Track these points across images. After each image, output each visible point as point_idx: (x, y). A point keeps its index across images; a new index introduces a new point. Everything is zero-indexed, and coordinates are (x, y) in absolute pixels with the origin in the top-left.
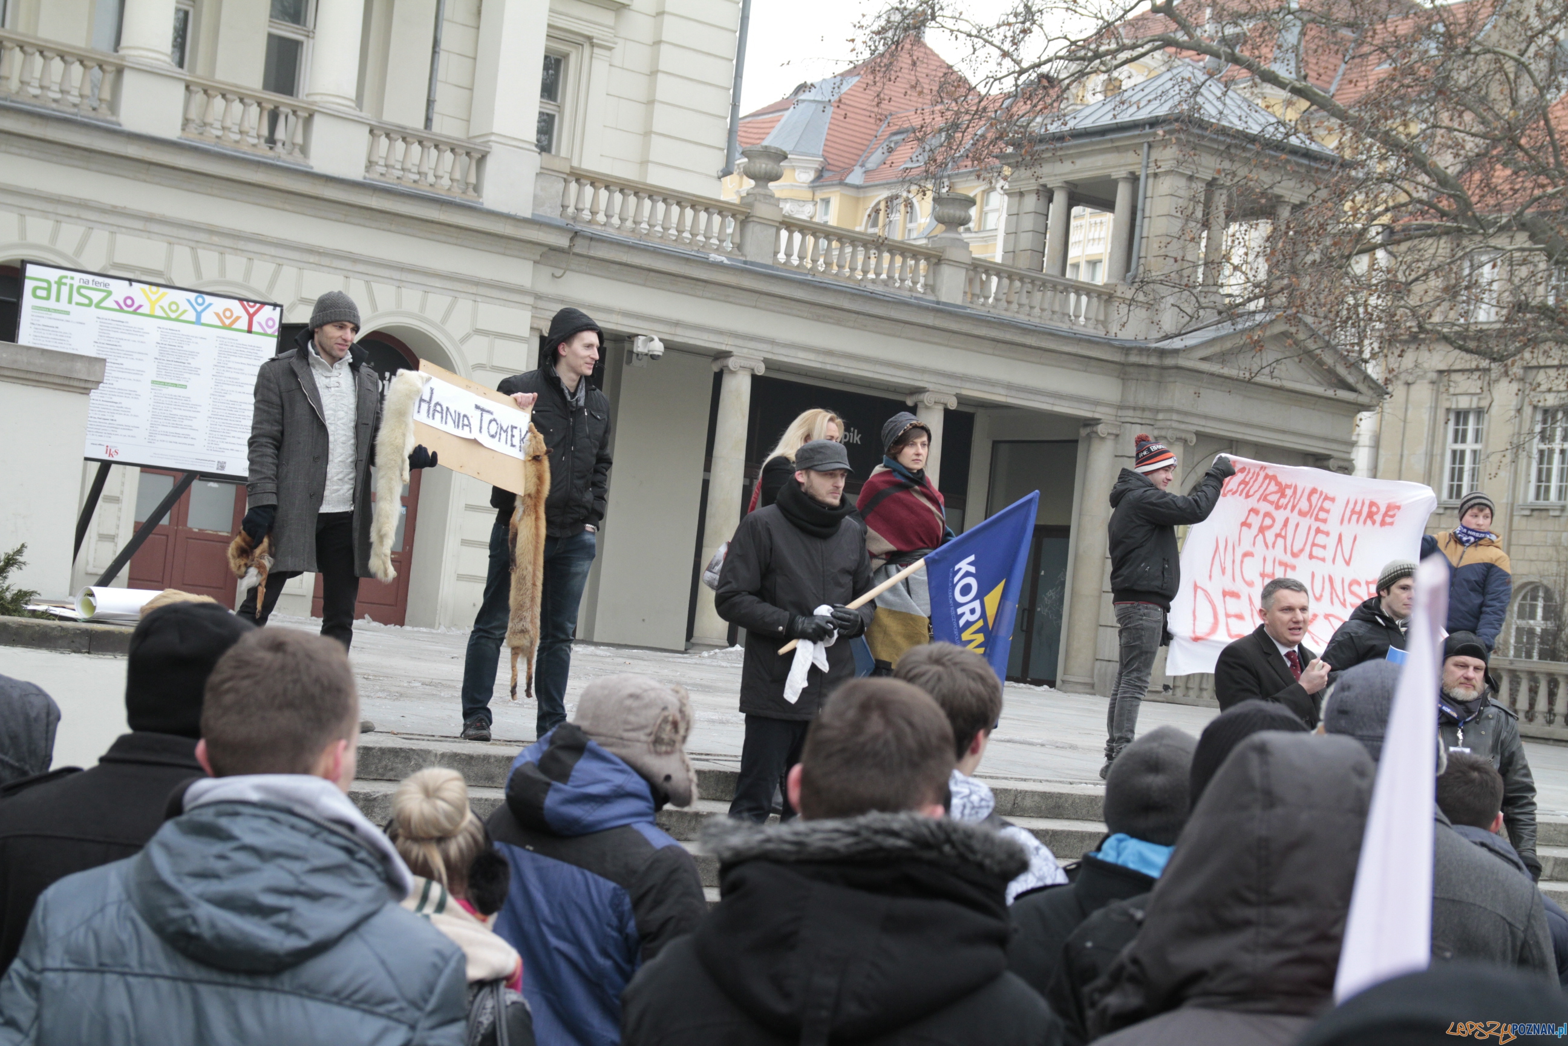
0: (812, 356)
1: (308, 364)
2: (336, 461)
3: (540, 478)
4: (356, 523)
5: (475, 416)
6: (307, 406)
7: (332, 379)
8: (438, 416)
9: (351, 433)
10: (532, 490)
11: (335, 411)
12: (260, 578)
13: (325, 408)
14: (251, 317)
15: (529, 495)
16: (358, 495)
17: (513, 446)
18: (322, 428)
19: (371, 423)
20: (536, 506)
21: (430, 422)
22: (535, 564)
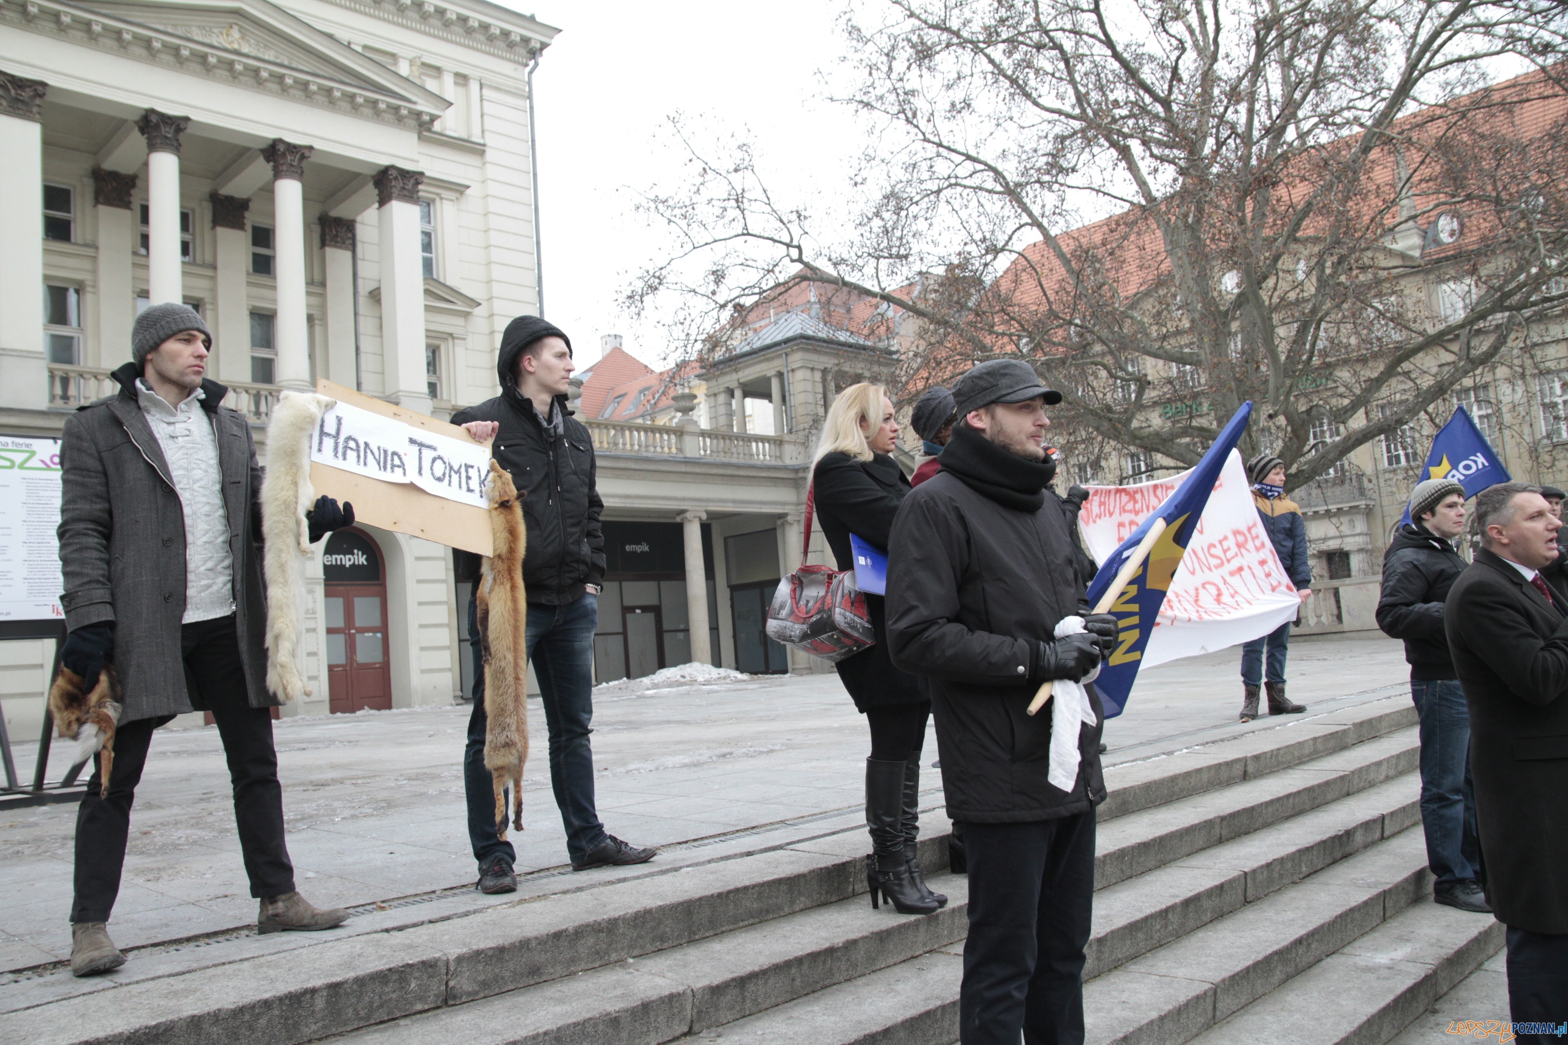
0: (617, 500)
1: (139, 408)
2: (200, 542)
3: (512, 532)
4: (242, 629)
5: (410, 456)
6: (142, 465)
7: (178, 426)
8: (351, 455)
9: (217, 501)
10: (503, 549)
11: (187, 469)
12: (103, 738)
13: (171, 467)
15: (499, 557)
16: (238, 586)
17: (469, 490)
18: (170, 495)
19: (243, 480)
20: (510, 571)
21: (339, 463)
22: (516, 650)
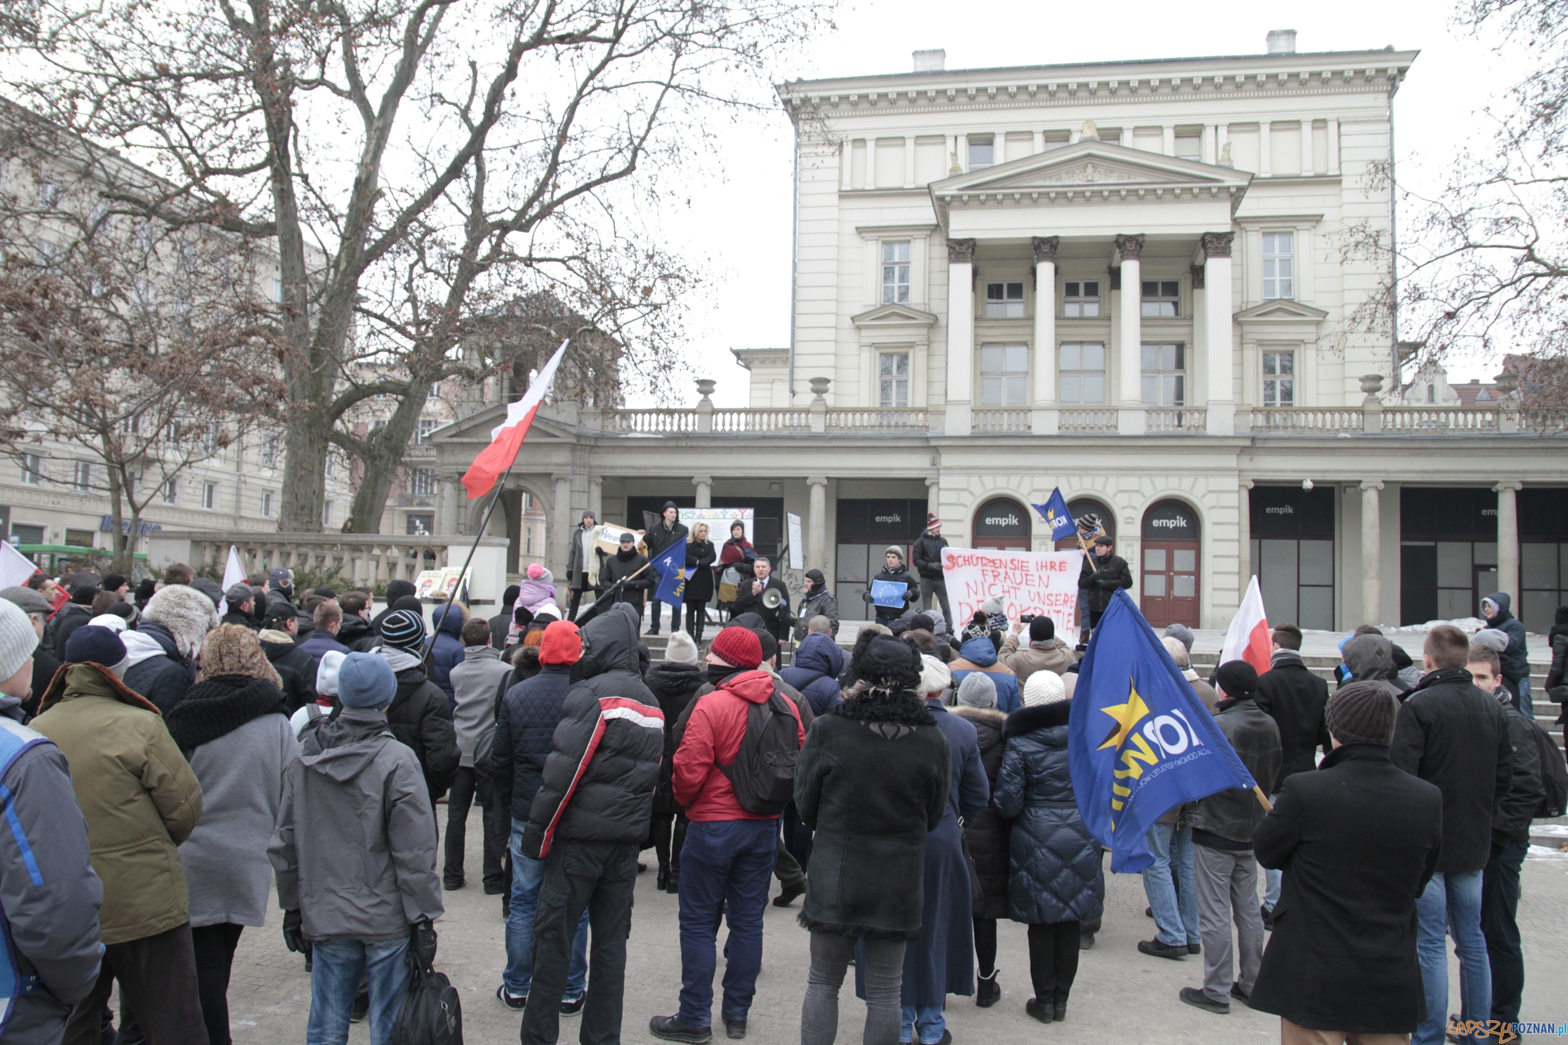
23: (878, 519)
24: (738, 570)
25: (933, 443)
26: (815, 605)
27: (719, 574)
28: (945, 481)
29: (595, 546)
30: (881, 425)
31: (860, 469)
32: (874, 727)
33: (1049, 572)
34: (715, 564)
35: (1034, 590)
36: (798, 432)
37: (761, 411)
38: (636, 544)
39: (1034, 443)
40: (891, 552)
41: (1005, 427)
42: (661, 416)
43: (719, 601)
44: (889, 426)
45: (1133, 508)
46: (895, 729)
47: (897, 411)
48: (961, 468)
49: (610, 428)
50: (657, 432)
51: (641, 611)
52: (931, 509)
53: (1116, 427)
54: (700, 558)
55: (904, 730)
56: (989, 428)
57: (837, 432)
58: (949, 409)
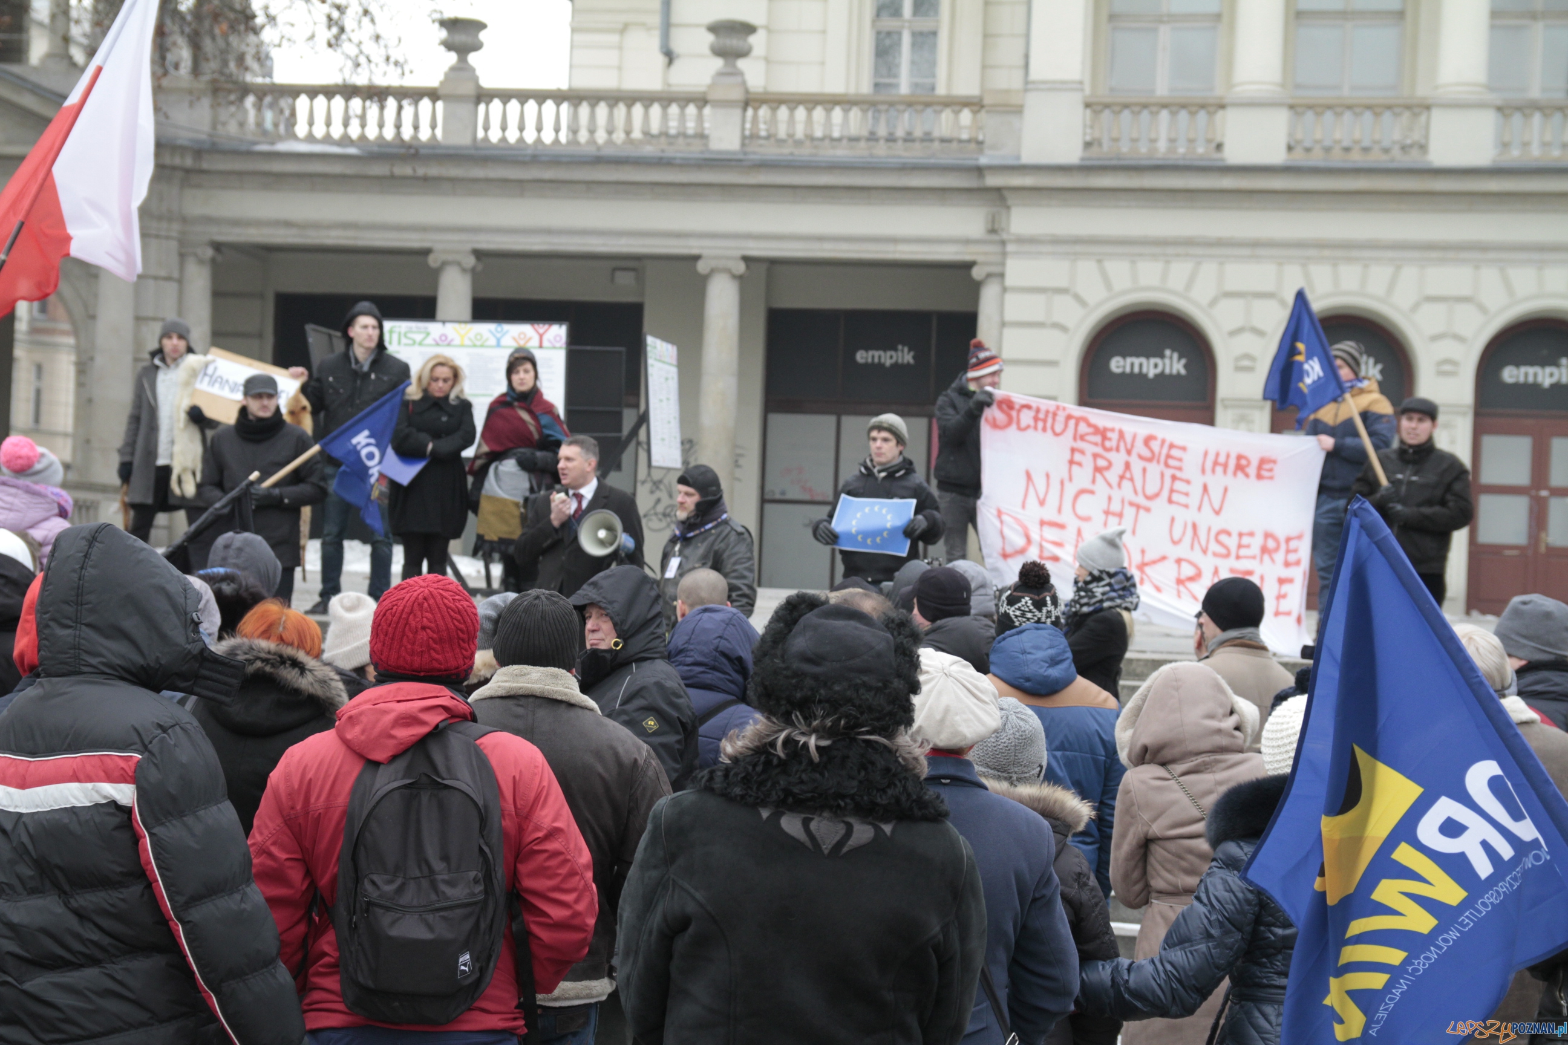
14: (541, 336)
23: (861, 357)
24: (524, 465)
25: (992, 181)
26: (701, 549)
27: (481, 474)
28: (1017, 271)
29: (186, 404)
30: (872, 137)
31: (821, 239)
32: (791, 825)
33: (1229, 480)
34: (469, 453)
35: (1184, 516)
36: (678, 150)
37: (593, 98)
38: (284, 402)
39: (1227, 182)
40: (880, 428)
41: (1162, 146)
42: (356, 103)
43: (480, 537)
44: (891, 139)
45: (1459, 338)
46: (841, 829)
47: (910, 104)
48: (1057, 241)
49: (232, 128)
50: (346, 140)
51: (293, 558)
52: (986, 331)
53: (1423, 148)
54: (436, 435)
55: (863, 833)
56: (1125, 148)
57: (770, 151)
58: (1033, 103)
